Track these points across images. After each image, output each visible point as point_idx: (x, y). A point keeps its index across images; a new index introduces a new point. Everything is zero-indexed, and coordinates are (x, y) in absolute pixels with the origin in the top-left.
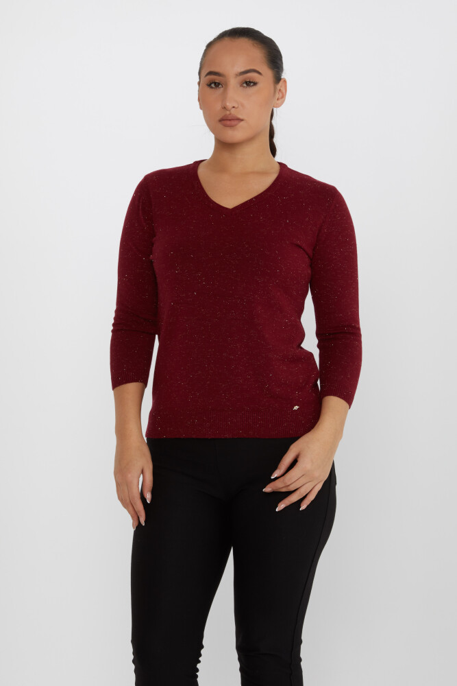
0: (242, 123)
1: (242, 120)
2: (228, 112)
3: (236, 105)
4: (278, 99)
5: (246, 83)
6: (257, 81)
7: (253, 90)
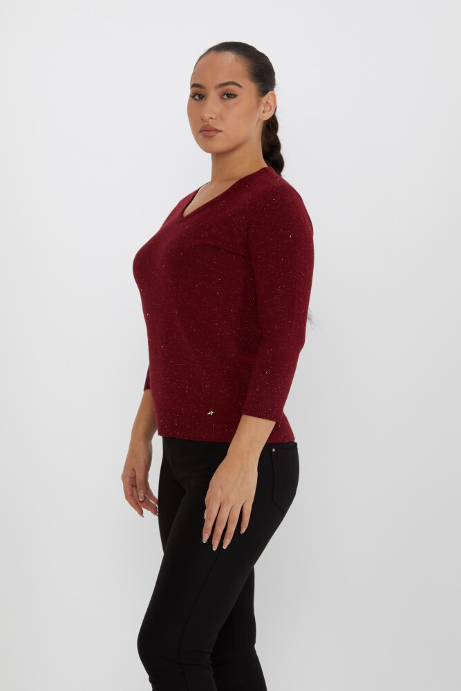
0: (220, 134)
1: (220, 131)
2: (206, 124)
3: (214, 116)
4: (263, 112)
5: (227, 95)
6: (237, 93)
7: (232, 101)
